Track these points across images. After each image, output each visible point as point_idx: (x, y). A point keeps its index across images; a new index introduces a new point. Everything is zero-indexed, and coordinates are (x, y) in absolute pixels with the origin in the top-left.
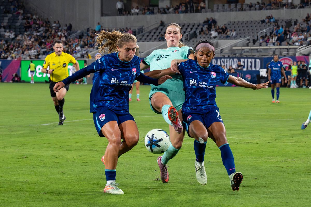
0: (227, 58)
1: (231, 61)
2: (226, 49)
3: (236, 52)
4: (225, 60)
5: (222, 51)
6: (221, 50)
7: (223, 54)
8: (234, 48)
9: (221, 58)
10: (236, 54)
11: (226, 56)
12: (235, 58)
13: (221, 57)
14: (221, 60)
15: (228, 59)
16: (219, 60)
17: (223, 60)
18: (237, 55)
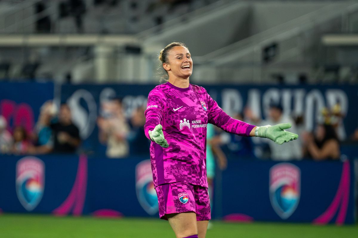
0: (292, 88)
1: (315, 104)
2: (291, 42)
3: (340, 58)
4: (287, 96)
5: (271, 53)
6: (266, 50)
7: (274, 69)
8: (330, 40)
9: (263, 89)
10: (335, 69)
11: (292, 78)
12: (335, 86)
13: (268, 79)
14: (267, 101)
15: (299, 95)
16: (254, 98)
17: (274, 95)
18: (344, 73)
